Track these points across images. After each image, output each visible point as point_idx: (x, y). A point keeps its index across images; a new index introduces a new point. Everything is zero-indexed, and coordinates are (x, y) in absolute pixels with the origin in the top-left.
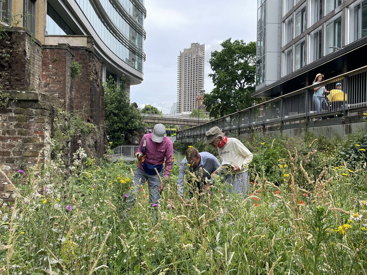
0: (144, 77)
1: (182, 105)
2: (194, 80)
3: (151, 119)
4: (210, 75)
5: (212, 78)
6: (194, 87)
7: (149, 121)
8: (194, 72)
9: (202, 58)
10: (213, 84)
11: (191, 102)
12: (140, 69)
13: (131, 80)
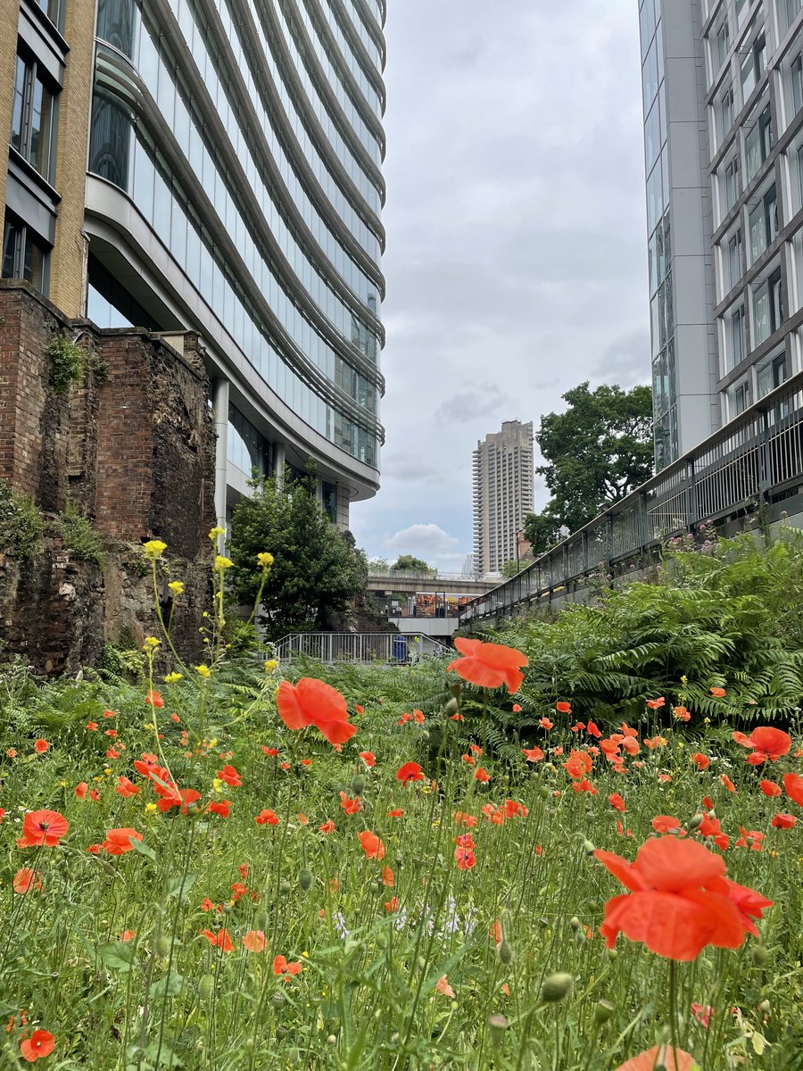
0: (381, 481)
1: (487, 558)
2: (511, 502)
3: (406, 584)
4: (540, 471)
5: (544, 476)
6: (511, 516)
7: (401, 588)
8: (510, 483)
9: (527, 452)
10: (549, 490)
11: (506, 550)
12: (371, 462)
13: (351, 489)
